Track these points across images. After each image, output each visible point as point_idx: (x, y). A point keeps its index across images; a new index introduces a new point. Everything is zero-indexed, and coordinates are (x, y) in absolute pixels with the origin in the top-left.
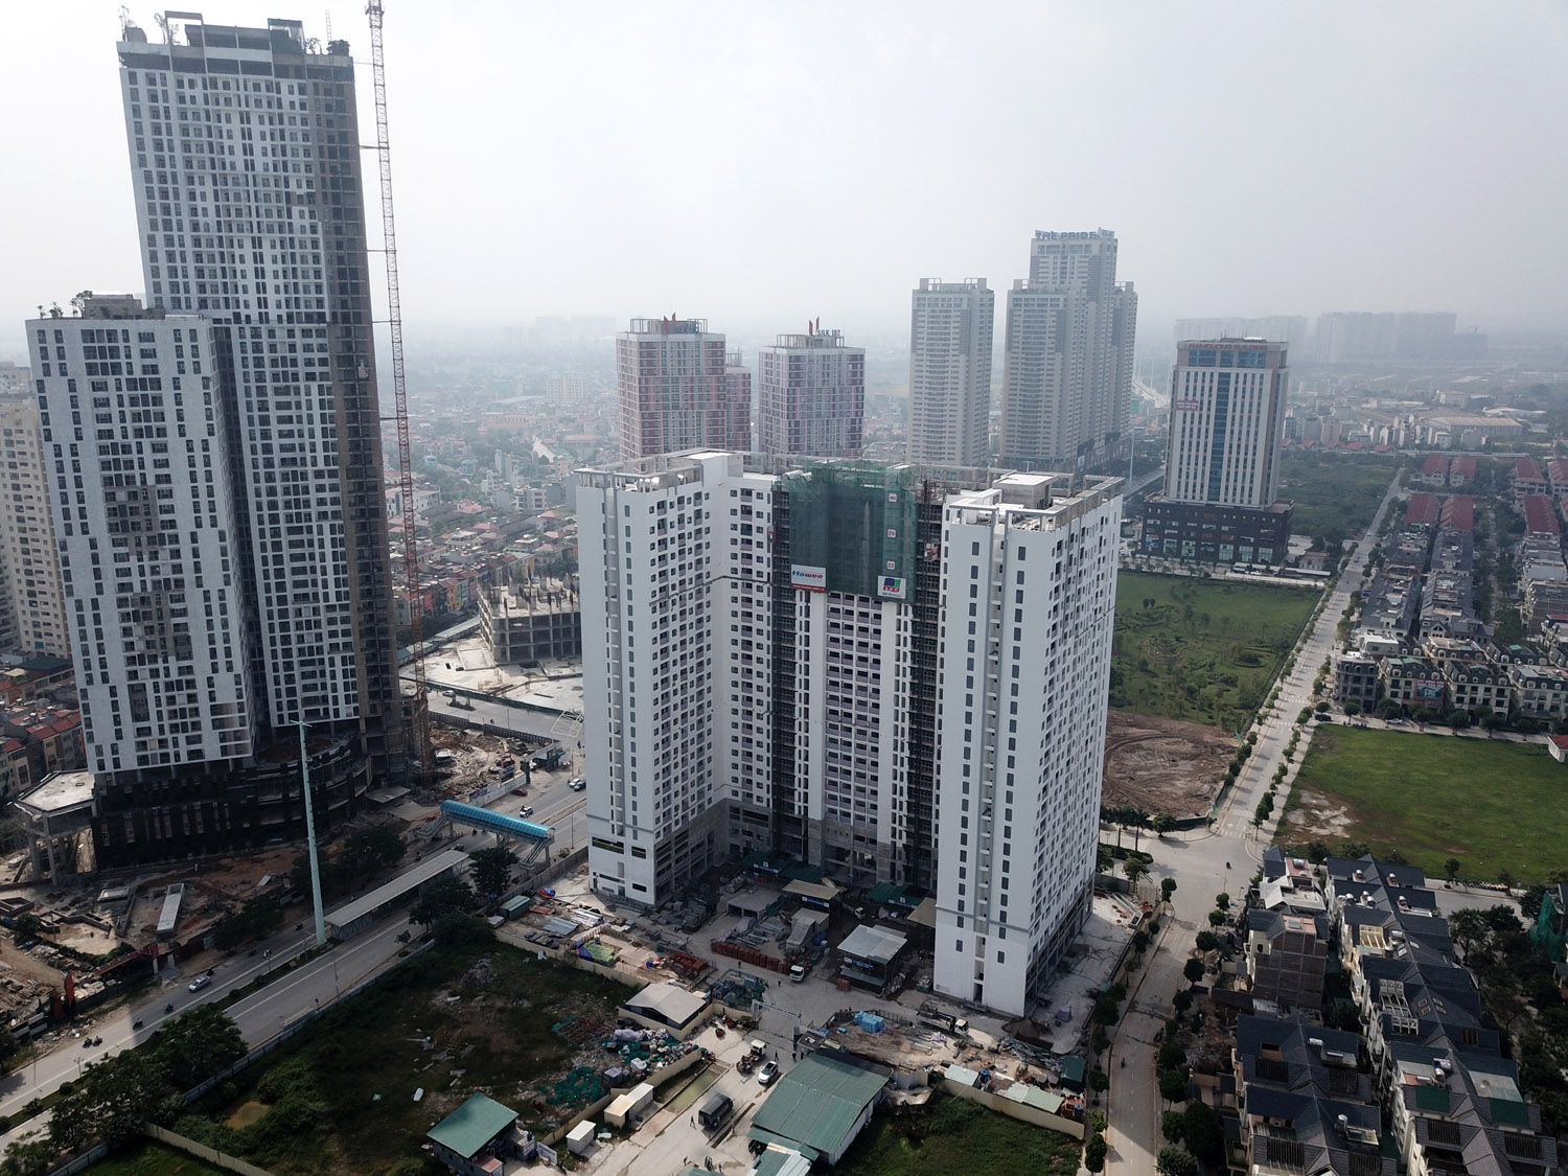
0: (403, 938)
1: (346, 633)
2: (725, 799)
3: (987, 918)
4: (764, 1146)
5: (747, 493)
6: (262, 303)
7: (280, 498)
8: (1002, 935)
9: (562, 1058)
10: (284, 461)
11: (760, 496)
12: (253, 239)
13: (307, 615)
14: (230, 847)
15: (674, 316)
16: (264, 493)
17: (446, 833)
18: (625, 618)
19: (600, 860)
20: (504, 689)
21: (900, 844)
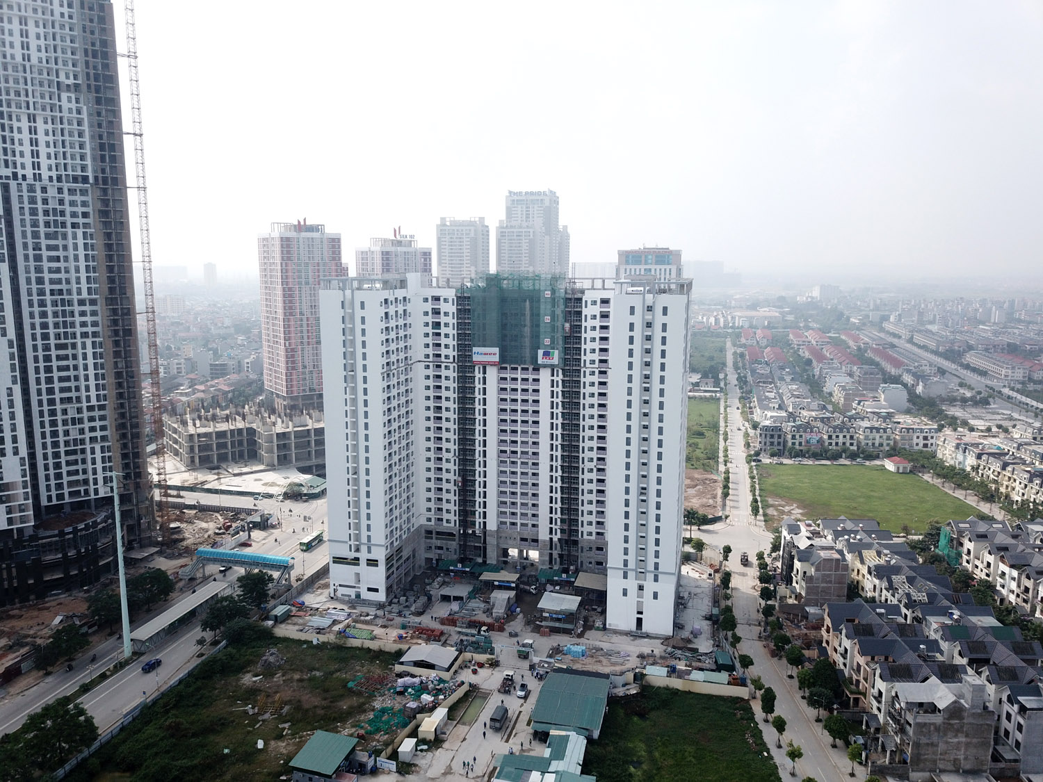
0: (201, 642)
1: (103, 428)
2: (421, 526)
3: (644, 570)
4: (547, 734)
5: (437, 299)
6: (36, 166)
7: (50, 320)
8: (656, 580)
9: (364, 704)
10: (52, 292)
11: (446, 300)
12: (29, 115)
13: (72, 414)
14: (17, 600)
15: (305, 220)
16: (37, 315)
17: (199, 575)
18: (361, 386)
19: (340, 574)
20: (203, 483)
21: (555, 539)
